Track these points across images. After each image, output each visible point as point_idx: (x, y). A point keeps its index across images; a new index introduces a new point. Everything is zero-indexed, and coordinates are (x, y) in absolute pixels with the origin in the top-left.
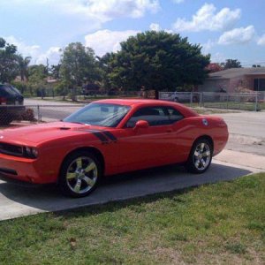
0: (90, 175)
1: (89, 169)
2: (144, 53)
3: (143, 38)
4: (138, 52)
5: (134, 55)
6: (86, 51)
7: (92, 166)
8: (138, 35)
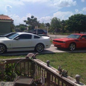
0: (74, 47)
1: (73, 46)
2: (76, 20)
3: (76, 16)
4: (74, 20)
5: (73, 21)
6: (58, 19)
7: (74, 46)
8: (75, 15)
